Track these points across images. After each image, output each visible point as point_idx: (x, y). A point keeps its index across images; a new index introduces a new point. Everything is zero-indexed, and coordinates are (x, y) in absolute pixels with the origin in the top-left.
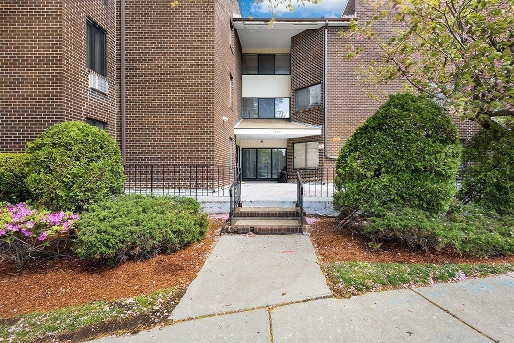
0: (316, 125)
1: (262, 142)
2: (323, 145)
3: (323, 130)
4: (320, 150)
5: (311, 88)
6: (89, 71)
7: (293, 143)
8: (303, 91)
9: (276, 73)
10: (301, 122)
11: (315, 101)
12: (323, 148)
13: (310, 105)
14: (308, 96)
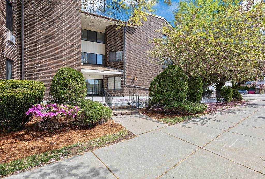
0: (120, 70)
1: (90, 76)
2: (123, 79)
3: (124, 72)
4: (122, 81)
5: (117, 52)
6: (7, 30)
7: (108, 77)
8: (113, 53)
9: (97, 42)
10: (112, 68)
11: (119, 59)
12: (123, 80)
13: (117, 60)
14: (116, 56)
